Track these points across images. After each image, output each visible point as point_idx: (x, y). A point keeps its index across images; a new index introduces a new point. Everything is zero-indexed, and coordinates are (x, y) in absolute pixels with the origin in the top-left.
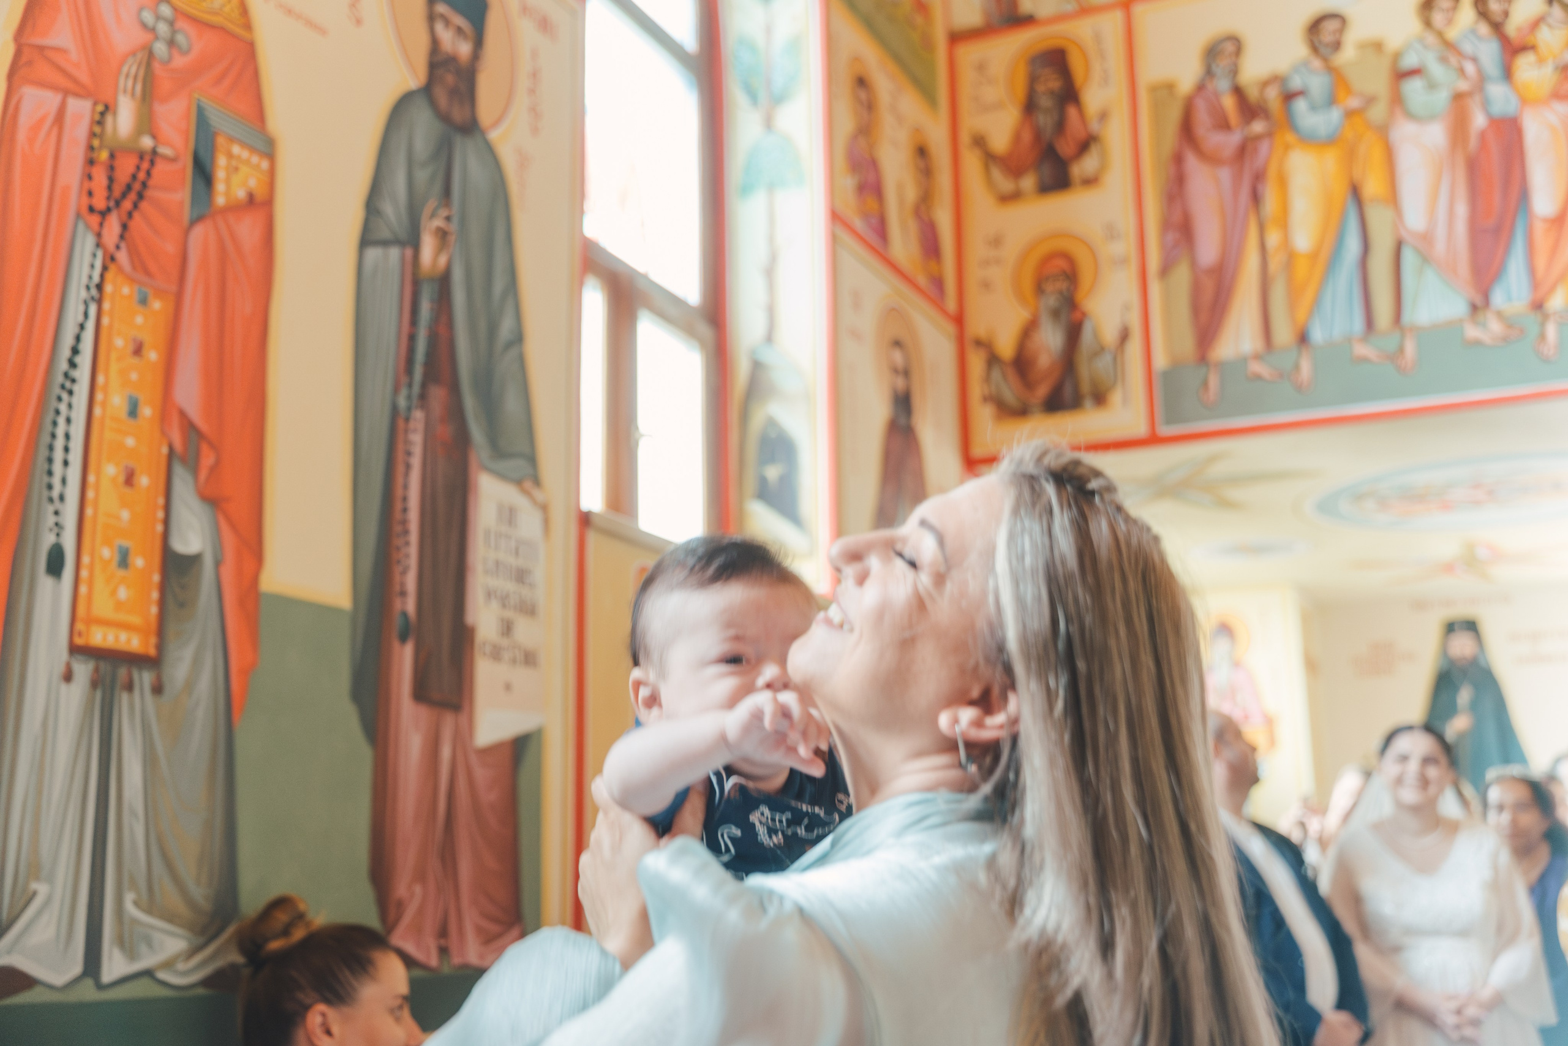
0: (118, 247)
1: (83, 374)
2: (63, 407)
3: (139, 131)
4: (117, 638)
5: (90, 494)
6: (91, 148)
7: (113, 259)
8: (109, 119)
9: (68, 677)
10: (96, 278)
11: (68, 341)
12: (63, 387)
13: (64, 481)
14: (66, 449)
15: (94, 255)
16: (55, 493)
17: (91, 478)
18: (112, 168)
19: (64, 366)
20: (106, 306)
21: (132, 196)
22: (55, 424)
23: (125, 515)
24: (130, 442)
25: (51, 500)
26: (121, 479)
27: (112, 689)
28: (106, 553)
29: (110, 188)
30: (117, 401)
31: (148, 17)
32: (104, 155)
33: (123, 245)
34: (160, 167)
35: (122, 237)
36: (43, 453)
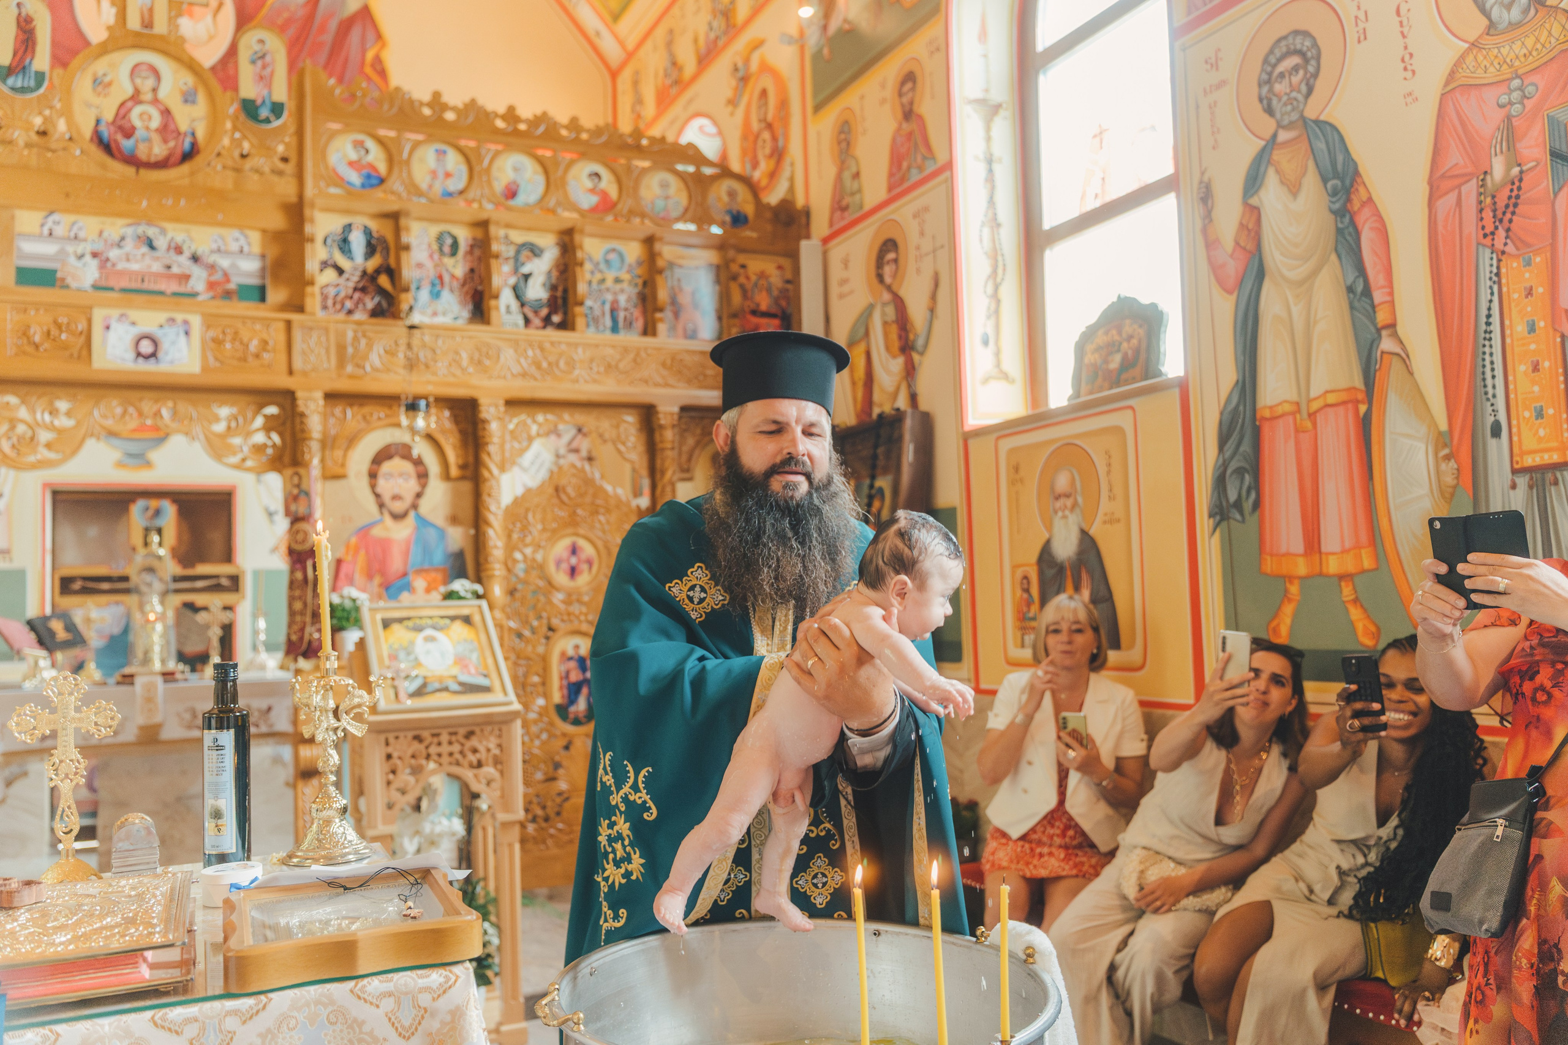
0: (1506, 244)
1: (1496, 327)
2: (1487, 349)
3: (1508, 169)
4: (1542, 458)
5: (1511, 387)
6: (1480, 202)
7: (1503, 253)
8: (1488, 178)
9: (1514, 486)
10: (1495, 270)
11: (1484, 312)
12: (1485, 339)
13: (1494, 387)
14: (1493, 370)
15: (1492, 259)
16: (1490, 396)
17: (1511, 378)
18: (1495, 203)
19: (1484, 327)
20: (1504, 281)
21: (1511, 209)
22: (1484, 360)
23: (1536, 389)
24: (1533, 347)
25: (1488, 399)
26: (1531, 369)
27: (1544, 485)
28: (1527, 414)
29: (1494, 217)
30: (1520, 328)
31: (1504, 99)
32: (1489, 200)
33: (1508, 241)
34: (1526, 178)
35: (1507, 238)
36: (1479, 377)
